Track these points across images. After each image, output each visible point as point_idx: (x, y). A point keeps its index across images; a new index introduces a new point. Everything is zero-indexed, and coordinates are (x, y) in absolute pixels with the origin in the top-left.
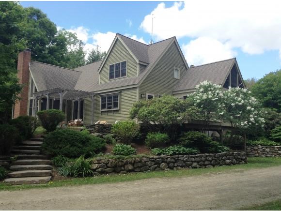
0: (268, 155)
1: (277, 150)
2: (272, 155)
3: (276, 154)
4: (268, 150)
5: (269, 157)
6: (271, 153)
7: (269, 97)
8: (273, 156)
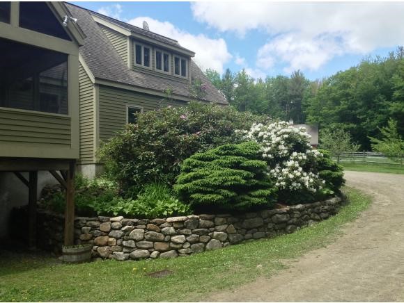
0: (136, 253)
1: (172, 230)
2: (150, 249)
3: (163, 246)
4: (138, 233)
5: (137, 259)
6: (149, 244)
7: (344, 105)
8: (155, 253)
